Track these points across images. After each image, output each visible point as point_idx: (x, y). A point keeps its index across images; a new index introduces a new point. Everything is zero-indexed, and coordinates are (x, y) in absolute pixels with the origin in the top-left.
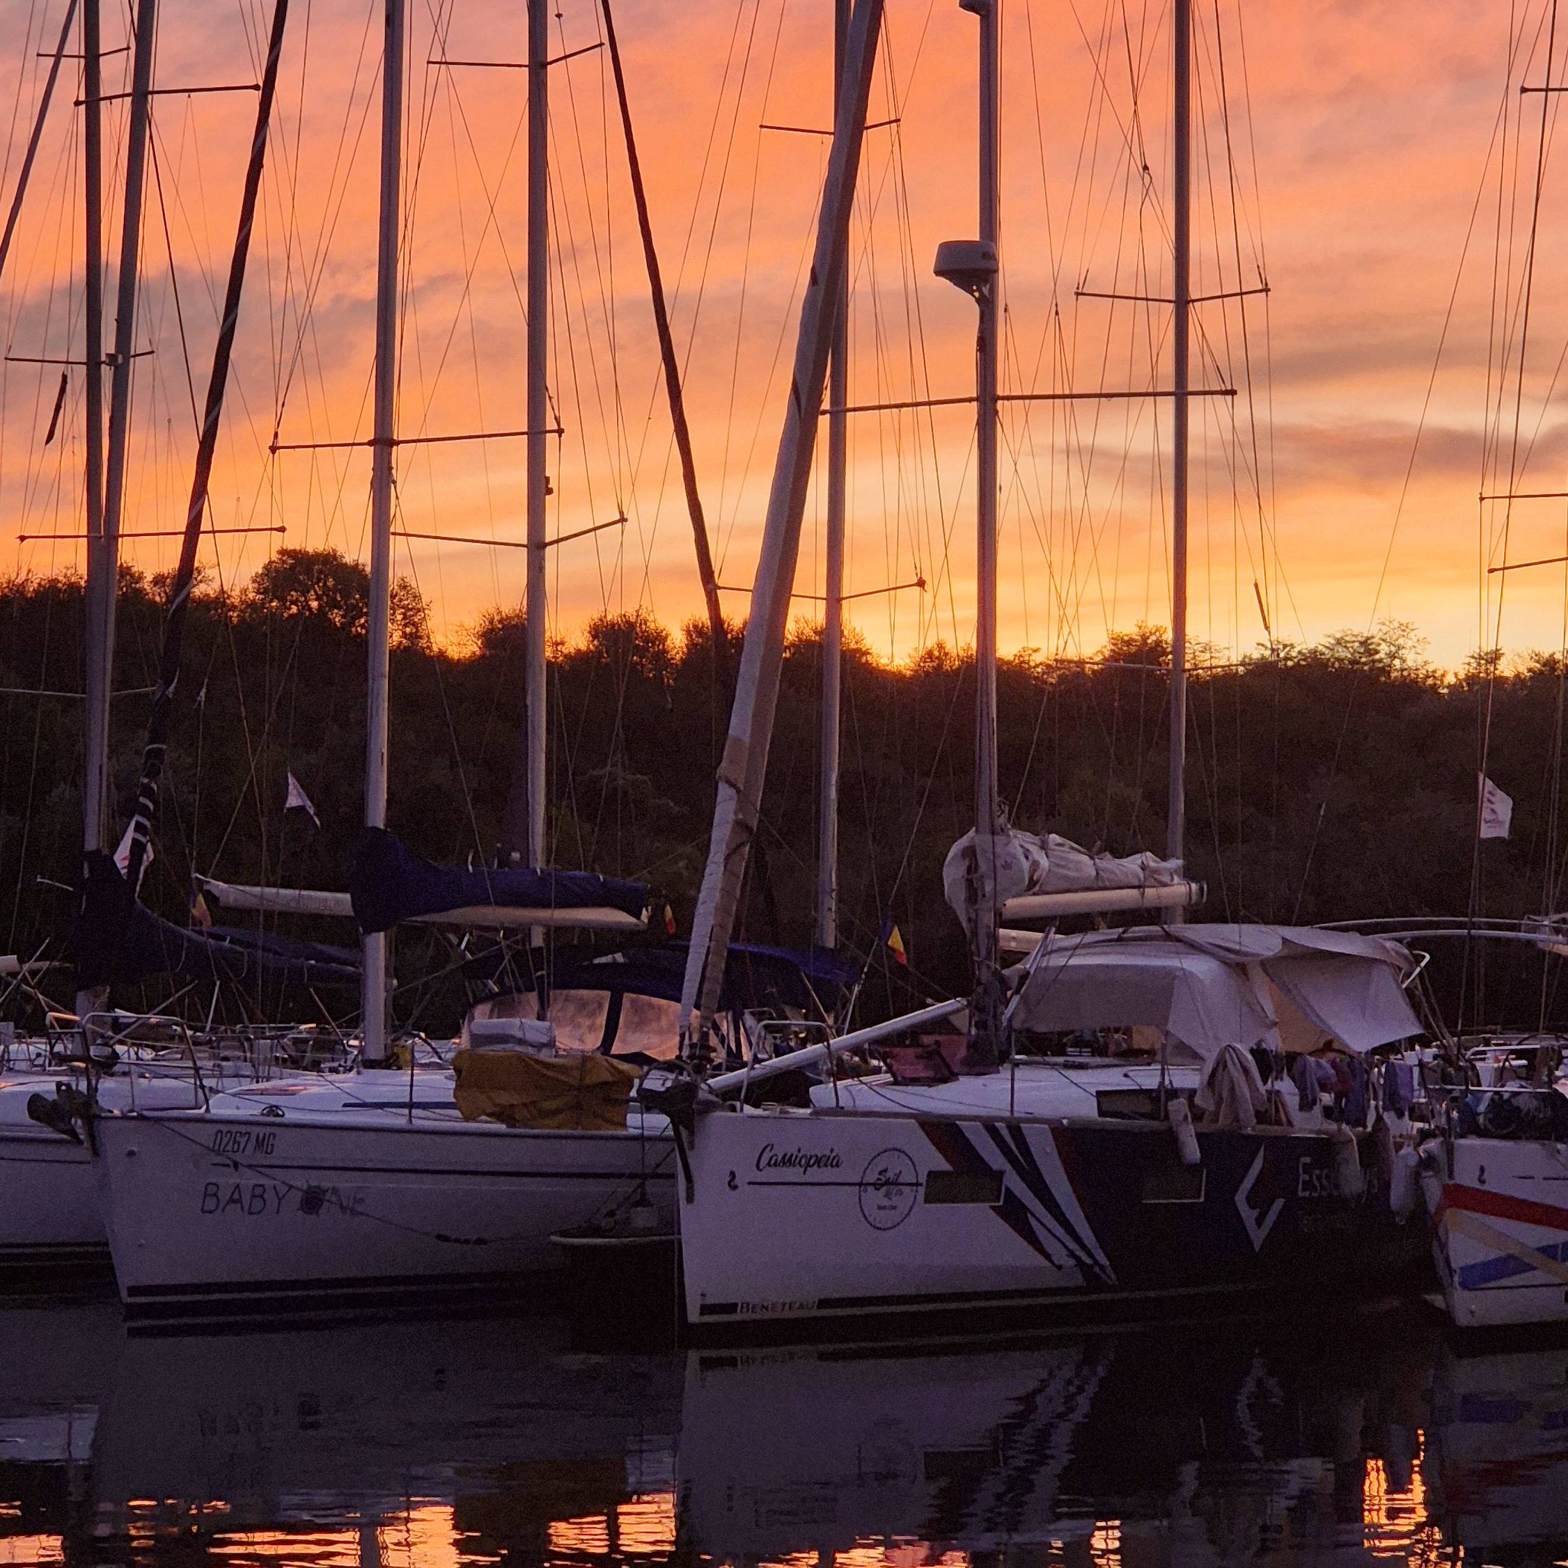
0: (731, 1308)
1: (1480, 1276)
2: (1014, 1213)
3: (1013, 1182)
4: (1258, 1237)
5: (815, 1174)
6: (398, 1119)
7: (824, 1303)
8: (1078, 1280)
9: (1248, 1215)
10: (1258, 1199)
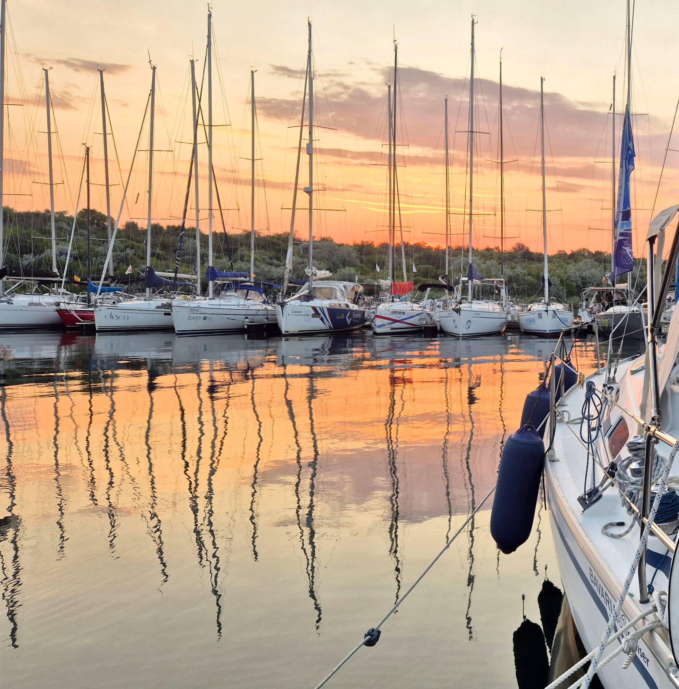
0: (288, 332)
1: (380, 326)
2: (322, 319)
3: (322, 315)
4: (349, 322)
5: (299, 314)
6: (218, 307)
7: (299, 331)
8: (329, 328)
9: (348, 320)
10: (349, 318)
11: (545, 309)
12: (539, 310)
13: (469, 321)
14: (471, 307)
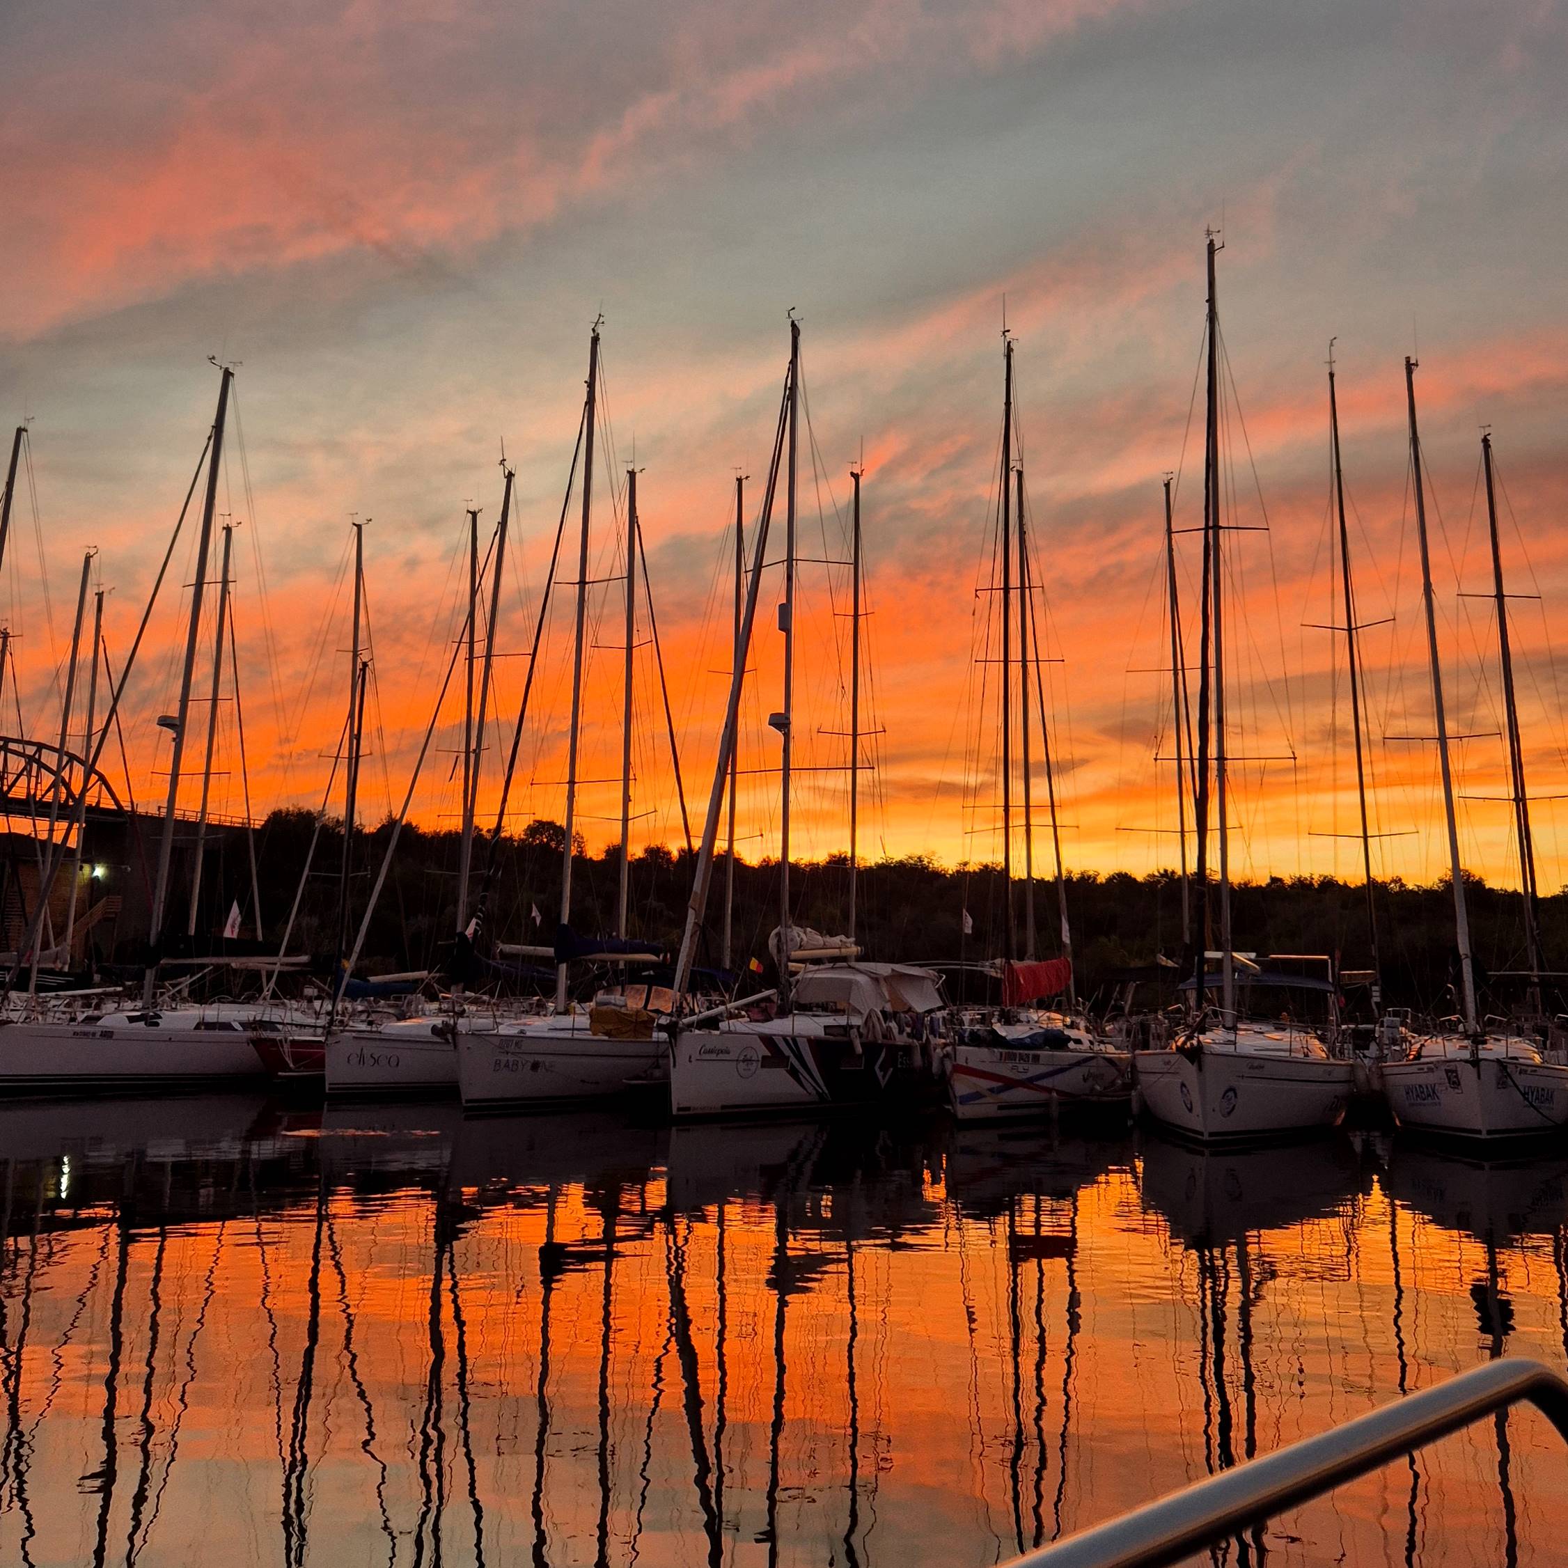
0: (688, 1109)
1: (965, 1100)
2: (794, 1073)
3: (793, 1060)
4: (883, 1082)
5: (721, 1056)
6: (568, 1035)
7: (723, 1107)
8: (817, 1098)
9: (880, 1074)
10: (883, 1068)
11: (1466, 1055)
12: (1449, 1057)
13: (1232, 1089)
14: (1235, 1043)
